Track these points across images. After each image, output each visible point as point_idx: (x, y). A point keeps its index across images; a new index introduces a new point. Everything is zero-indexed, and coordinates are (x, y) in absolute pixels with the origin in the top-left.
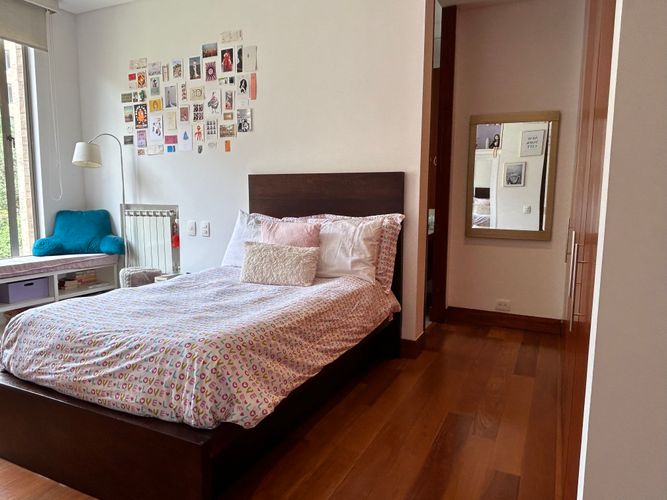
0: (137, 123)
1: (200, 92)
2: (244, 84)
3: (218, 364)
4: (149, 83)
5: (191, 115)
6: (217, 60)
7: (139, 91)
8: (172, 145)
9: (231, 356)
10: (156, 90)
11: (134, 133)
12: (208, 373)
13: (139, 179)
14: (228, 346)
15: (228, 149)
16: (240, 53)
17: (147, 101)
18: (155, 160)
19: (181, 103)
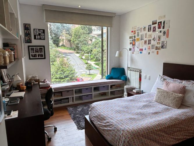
0: (133, 45)
1: (150, 36)
2: (164, 33)
3: (129, 140)
4: (137, 33)
5: (147, 43)
6: (157, 25)
7: (134, 35)
8: (141, 51)
9: (134, 138)
10: (138, 35)
11: (132, 47)
12: (126, 142)
13: (132, 60)
14: (134, 135)
15: (158, 53)
16: (164, 22)
17: (136, 39)
18: (137, 55)
19: (145, 39)
